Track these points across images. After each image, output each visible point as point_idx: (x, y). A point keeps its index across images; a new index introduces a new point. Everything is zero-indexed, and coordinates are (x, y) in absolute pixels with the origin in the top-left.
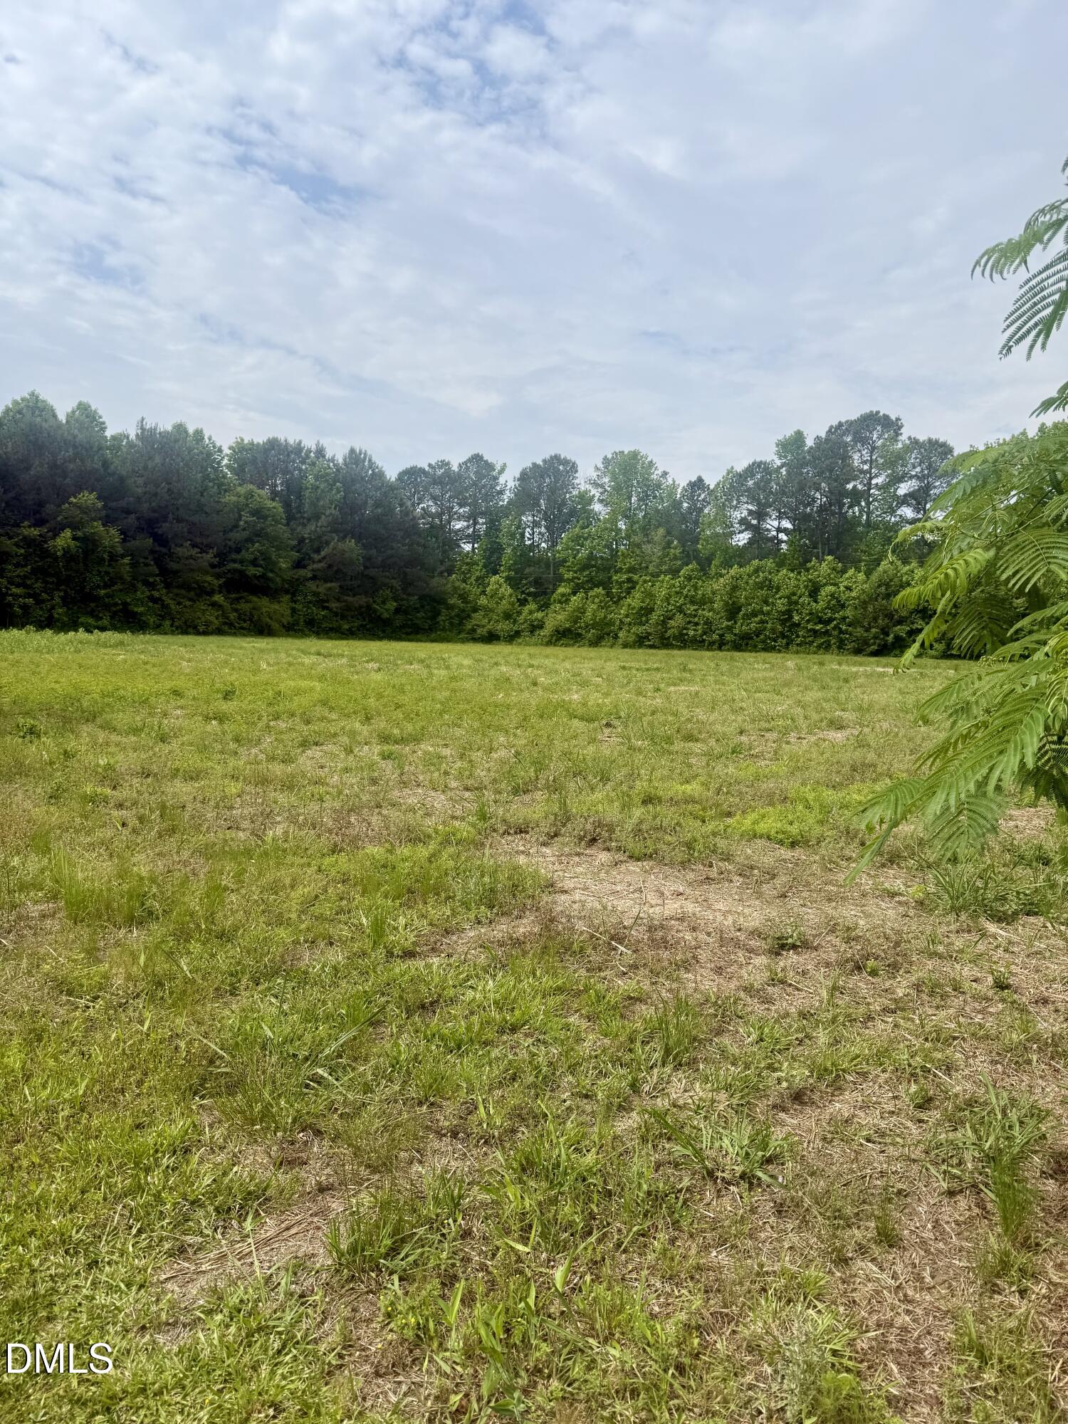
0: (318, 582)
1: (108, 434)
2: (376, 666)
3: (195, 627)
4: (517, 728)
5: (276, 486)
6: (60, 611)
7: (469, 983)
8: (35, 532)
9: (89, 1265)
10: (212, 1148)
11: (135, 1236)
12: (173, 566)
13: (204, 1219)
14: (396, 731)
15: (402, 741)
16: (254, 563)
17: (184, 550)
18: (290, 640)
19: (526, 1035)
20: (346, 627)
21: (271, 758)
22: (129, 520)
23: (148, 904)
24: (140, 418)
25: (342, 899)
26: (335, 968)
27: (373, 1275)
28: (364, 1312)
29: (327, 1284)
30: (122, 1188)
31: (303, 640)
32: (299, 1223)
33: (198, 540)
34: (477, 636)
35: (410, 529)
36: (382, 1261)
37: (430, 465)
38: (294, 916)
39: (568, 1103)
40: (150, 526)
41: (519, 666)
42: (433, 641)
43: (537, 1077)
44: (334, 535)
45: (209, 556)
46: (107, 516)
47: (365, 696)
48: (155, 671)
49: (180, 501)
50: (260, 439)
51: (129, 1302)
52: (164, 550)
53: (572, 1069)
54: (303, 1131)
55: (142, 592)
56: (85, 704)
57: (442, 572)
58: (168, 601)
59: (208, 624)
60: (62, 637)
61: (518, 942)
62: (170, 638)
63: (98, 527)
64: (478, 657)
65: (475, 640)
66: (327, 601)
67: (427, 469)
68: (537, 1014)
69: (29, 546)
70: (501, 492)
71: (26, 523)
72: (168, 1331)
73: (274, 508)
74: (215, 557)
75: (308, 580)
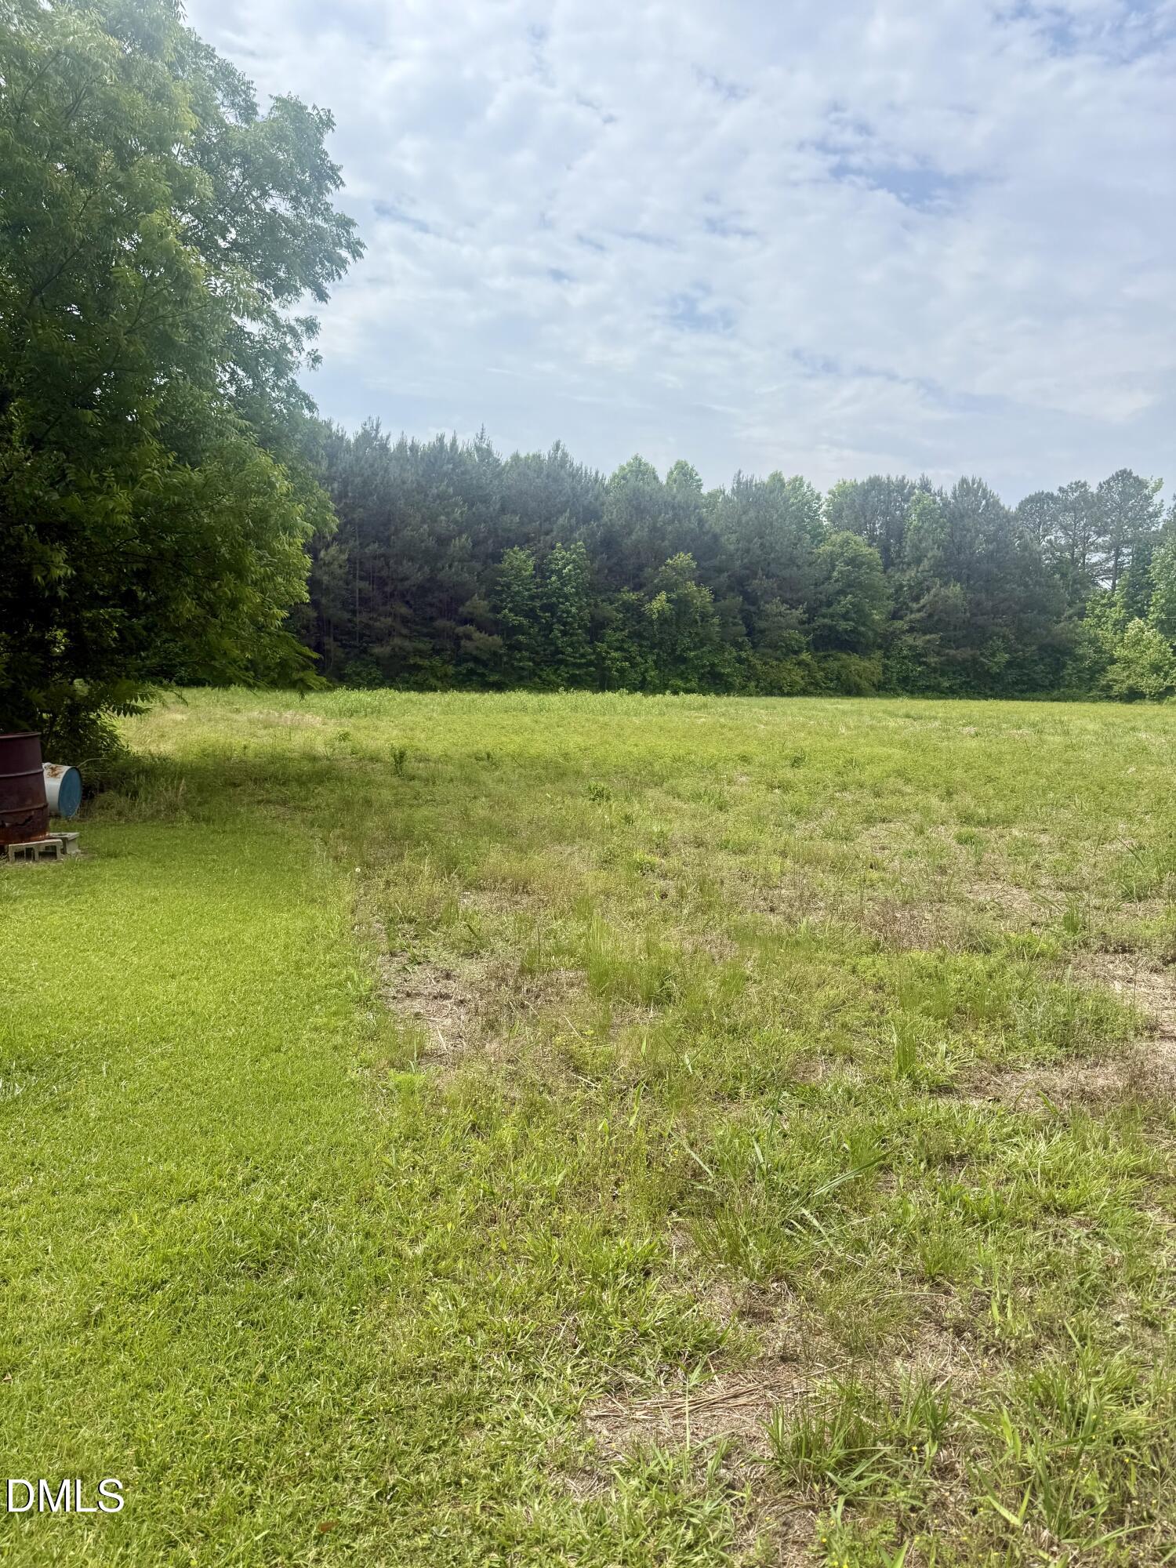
0: (915, 634)
1: (704, 491)
2: (972, 730)
3: (780, 688)
4: (1146, 813)
5: (875, 530)
6: (653, 673)
7: (1014, 1140)
8: (633, 596)
9: (526, 1376)
10: (675, 1277)
11: (577, 1357)
12: (762, 624)
13: (650, 1357)
14: (982, 811)
15: (986, 822)
16: (845, 617)
17: (774, 607)
18: (878, 700)
19: (1080, 1223)
20: (946, 684)
21: (828, 835)
22: (722, 579)
23: (667, 984)
24: (737, 472)
25: (873, 1009)
26: (849, 1092)
27: (817, 1488)
28: (798, 1530)
29: (763, 1481)
30: (578, 1298)
31: (893, 701)
32: (750, 1393)
33: (788, 596)
34: (1113, 694)
35: (1029, 565)
36: (829, 1474)
37: (1061, 489)
38: (814, 1020)
39: (1120, 1329)
40: (739, 584)
41: (1166, 732)
42: (1053, 700)
43: (1082, 1284)
44: (937, 580)
45: (798, 613)
46: (700, 576)
47: (951, 766)
48: (730, 735)
49: (772, 555)
50: (862, 478)
51: (553, 1432)
52: (753, 609)
53: (1137, 1284)
54: (777, 1281)
55: (731, 653)
56: (657, 768)
57: (1070, 617)
58: (754, 661)
59: (792, 684)
60: (651, 700)
61: (1088, 1097)
62: (754, 700)
63: (691, 586)
64: (1110, 719)
65: (1110, 698)
66: (925, 656)
67: (1056, 493)
68: (1098, 1199)
69: (628, 611)
70: (1156, 514)
71: (626, 588)
72: (583, 1478)
73: (871, 554)
74: (804, 613)
75: (903, 632)
